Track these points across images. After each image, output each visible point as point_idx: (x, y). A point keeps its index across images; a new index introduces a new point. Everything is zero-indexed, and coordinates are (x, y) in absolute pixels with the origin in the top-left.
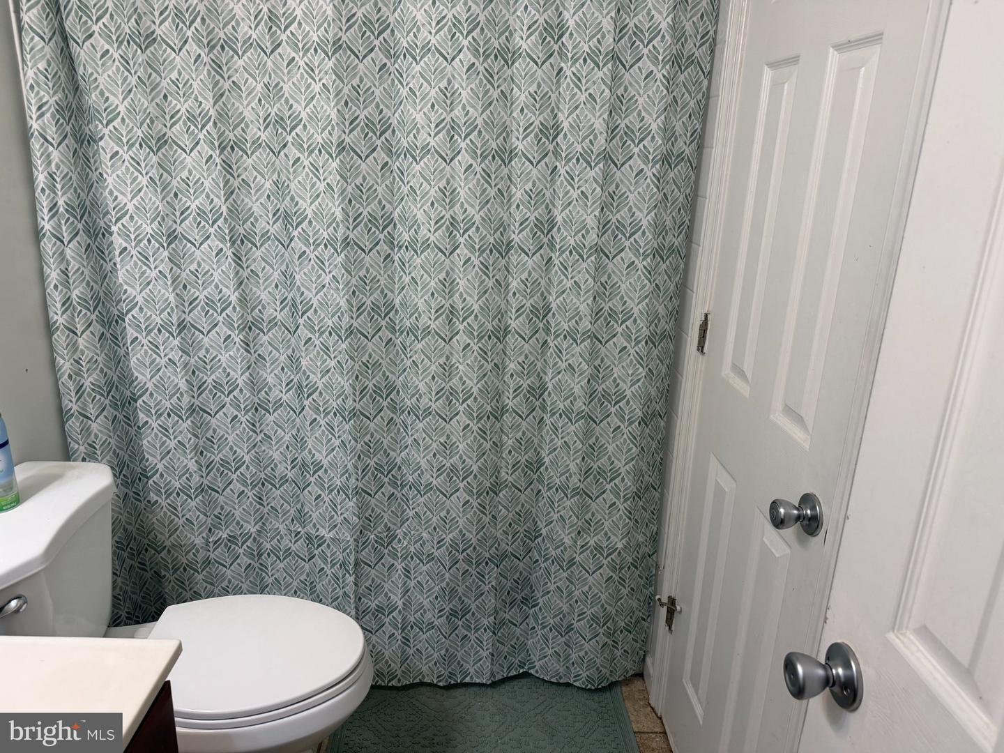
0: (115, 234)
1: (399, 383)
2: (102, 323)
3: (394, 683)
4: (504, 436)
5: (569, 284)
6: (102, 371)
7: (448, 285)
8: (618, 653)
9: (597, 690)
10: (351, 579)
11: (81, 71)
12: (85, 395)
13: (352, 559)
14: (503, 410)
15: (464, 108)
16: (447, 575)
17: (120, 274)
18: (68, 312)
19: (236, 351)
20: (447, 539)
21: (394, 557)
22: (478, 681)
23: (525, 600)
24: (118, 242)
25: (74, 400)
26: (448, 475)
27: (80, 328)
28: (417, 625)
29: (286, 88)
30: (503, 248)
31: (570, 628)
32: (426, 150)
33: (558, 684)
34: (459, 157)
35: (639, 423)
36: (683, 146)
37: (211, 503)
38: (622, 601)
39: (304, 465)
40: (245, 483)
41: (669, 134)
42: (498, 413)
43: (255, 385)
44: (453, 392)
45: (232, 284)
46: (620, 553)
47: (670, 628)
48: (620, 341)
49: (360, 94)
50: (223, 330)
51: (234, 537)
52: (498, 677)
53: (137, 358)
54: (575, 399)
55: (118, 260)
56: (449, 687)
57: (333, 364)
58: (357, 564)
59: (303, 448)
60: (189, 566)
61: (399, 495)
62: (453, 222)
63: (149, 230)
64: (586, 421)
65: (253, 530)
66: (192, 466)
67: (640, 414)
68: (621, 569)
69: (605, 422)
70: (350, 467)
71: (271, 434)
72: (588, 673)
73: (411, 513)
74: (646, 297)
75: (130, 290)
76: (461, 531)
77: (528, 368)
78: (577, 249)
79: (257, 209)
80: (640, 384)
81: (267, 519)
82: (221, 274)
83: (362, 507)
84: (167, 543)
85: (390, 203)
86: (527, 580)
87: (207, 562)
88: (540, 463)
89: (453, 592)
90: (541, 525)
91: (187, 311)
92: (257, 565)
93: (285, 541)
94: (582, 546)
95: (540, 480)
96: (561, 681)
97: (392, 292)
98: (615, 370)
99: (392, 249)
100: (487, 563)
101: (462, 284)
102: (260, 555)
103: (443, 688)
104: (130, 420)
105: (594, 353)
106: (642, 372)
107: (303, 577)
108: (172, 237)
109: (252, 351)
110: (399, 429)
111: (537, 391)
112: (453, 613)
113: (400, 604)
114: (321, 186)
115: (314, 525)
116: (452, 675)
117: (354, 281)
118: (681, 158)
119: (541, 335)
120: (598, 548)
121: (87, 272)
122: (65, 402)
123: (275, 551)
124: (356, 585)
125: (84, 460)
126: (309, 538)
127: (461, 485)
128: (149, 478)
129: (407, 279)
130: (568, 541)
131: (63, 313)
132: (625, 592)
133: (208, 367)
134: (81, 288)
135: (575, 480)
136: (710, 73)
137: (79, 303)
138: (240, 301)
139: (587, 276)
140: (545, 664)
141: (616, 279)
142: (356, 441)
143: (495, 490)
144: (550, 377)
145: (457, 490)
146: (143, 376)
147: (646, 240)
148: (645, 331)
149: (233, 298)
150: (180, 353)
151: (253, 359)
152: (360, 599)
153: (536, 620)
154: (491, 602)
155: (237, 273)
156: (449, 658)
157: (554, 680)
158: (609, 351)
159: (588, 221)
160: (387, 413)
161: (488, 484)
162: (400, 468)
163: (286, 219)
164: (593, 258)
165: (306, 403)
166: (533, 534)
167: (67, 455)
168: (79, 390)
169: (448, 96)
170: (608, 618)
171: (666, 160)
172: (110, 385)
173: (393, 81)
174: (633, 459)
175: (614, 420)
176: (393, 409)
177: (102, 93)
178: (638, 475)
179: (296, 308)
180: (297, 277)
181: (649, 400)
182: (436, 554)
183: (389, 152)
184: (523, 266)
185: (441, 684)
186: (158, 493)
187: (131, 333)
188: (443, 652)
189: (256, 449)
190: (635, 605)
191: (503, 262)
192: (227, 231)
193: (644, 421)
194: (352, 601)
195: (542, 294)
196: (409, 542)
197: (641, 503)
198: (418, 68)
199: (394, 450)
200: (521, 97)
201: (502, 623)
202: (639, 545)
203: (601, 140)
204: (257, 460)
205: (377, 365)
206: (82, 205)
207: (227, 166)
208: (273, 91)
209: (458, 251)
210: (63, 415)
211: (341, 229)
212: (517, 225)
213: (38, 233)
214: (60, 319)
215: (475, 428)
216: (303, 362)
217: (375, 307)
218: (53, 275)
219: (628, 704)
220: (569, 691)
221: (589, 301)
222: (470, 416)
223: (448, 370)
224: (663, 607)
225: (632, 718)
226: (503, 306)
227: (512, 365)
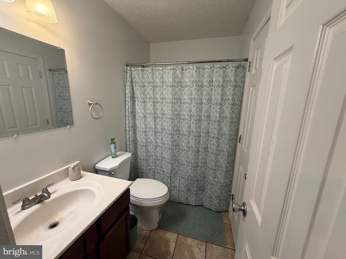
1: (180, 144)
2: (134, 130)
3: (176, 201)
4: (199, 156)
5: (213, 127)
6: (133, 138)
7: (189, 127)
8: (222, 205)
9: (217, 212)
11: (134, 91)
14: (199, 151)
15: (194, 95)
16: (187, 182)
17: (137, 122)
19: (153, 136)
20: (187, 175)
21: (178, 177)
22: (192, 204)
23: (203, 190)
24: (137, 117)
26: (188, 163)
27: (130, 131)
28: (181, 191)
29: (164, 93)
30: (200, 120)
31: (211, 197)
32: (187, 103)
34: (192, 104)
35: (227, 157)
36: (237, 102)
37: (147, 162)
38: (223, 194)
39: (163, 157)
40: (153, 159)
41: (233, 99)
43: (156, 142)
44: (189, 147)
45: (153, 125)
46: (222, 183)
47: (232, 201)
48: (223, 139)
49: (176, 94)
50: (151, 132)
51: (151, 169)
52: (196, 205)
53: (138, 136)
54: (214, 150)
55: (137, 120)
56: (186, 204)
57: (168, 140)
58: (170, 177)
59: (163, 154)
60: (143, 173)
61: (179, 165)
62: (191, 115)
63: (142, 116)
64: (216, 155)
65: (154, 168)
66: (145, 155)
68: (222, 187)
69: (220, 156)
70: (170, 159)
71: (158, 151)
72: (215, 208)
73: (181, 169)
74: (229, 131)
75: (138, 125)
76: (190, 174)
77: (204, 143)
78: (215, 121)
79: (158, 113)
80: (227, 148)
81: (156, 166)
82: (152, 123)
83: (172, 166)
84: (140, 168)
85: (180, 112)
86: (203, 186)
87: (146, 173)
88: (207, 162)
89: (188, 185)
90: (207, 175)
91: (146, 129)
92: (154, 174)
93: (159, 171)
94: (214, 181)
95: (207, 166)
96: (209, 208)
97: (180, 127)
98: (222, 145)
99: (180, 120)
100: (195, 181)
101: (192, 126)
103: (185, 204)
104: (136, 146)
105: (218, 142)
106: (228, 146)
107: (161, 178)
108: (145, 117)
109: (156, 136)
110: (179, 153)
111: (206, 148)
112: (188, 190)
113: (178, 186)
114: (169, 109)
115: (164, 169)
116: (187, 202)
117: (173, 125)
118: (236, 104)
119: (207, 137)
120: (218, 182)
121: (132, 122)
122: (127, 142)
123: (157, 172)
124: (170, 181)
125: (129, 152)
126: (163, 171)
128: (138, 157)
129: (182, 125)
130: (211, 179)
132: (223, 192)
133: (149, 139)
134: (131, 124)
135: (213, 167)
136: (243, 88)
137: (130, 127)
138: (154, 128)
139: (217, 126)
140: (207, 204)
141: (223, 127)
142: (171, 154)
143: (197, 166)
144: (209, 145)
145: (189, 166)
146: (139, 139)
147: (229, 120)
148: (229, 138)
150: (145, 136)
151: (156, 138)
152: (171, 184)
153: (205, 194)
154: (195, 189)
155: (154, 123)
156: (187, 198)
157: (208, 208)
158: (221, 141)
159: (217, 116)
160: (177, 150)
161: (195, 165)
162: (179, 160)
163: (163, 114)
164: (218, 123)
165: (164, 146)
166: (205, 177)
167: (126, 151)
168: (129, 141)
169: (191, 94)
170: (219, 197)
171: (233, 105)
172: (134, 140)
173: (182, 91)
174: (225, 164)
175: (222, 156)
176: (179, 149)
177: (137, 94)
178: (227, 167)
179: (163, 129)
180: (164, 124)
181: (229, 152)
182: (185, 177)
183: (181, 103)
184: (204, 124)
185: (185, 203)
186: (139, 159)
187: (138, 132)
188: (186, 197)
189: (155, 154)
190: (226, 195)
191: (200, 123)
192: (153, 116)
193: (228, 156)
194: (169, 184)
195: (208, 129)
196: (180, 175)
197: (227, 173)
198: (186, 89)
199: (178, 157)
200: (205, 93)
202: (227, 182)
203: (220, 101)
204: (155, 156)
205: (176, 140)
206: (133, 111)
207: (154, 105)
208: (162, 93)
209: (192, 120)
210: (126, 145)
211: (171, 116)
212: (203, 116)
213: (126, 116)
214: (127, 129)
215: (193, 154)
216: (164, 139)
217: (176, 130)
218: (127, 122)
219: (223, 216)
220: (211, 211)
221: (217, 131)
222: (192, 152)
223: (189, 142)
224: (231, 197)
225: (224, 220)
226: (200, 131)
227: (201, 143)
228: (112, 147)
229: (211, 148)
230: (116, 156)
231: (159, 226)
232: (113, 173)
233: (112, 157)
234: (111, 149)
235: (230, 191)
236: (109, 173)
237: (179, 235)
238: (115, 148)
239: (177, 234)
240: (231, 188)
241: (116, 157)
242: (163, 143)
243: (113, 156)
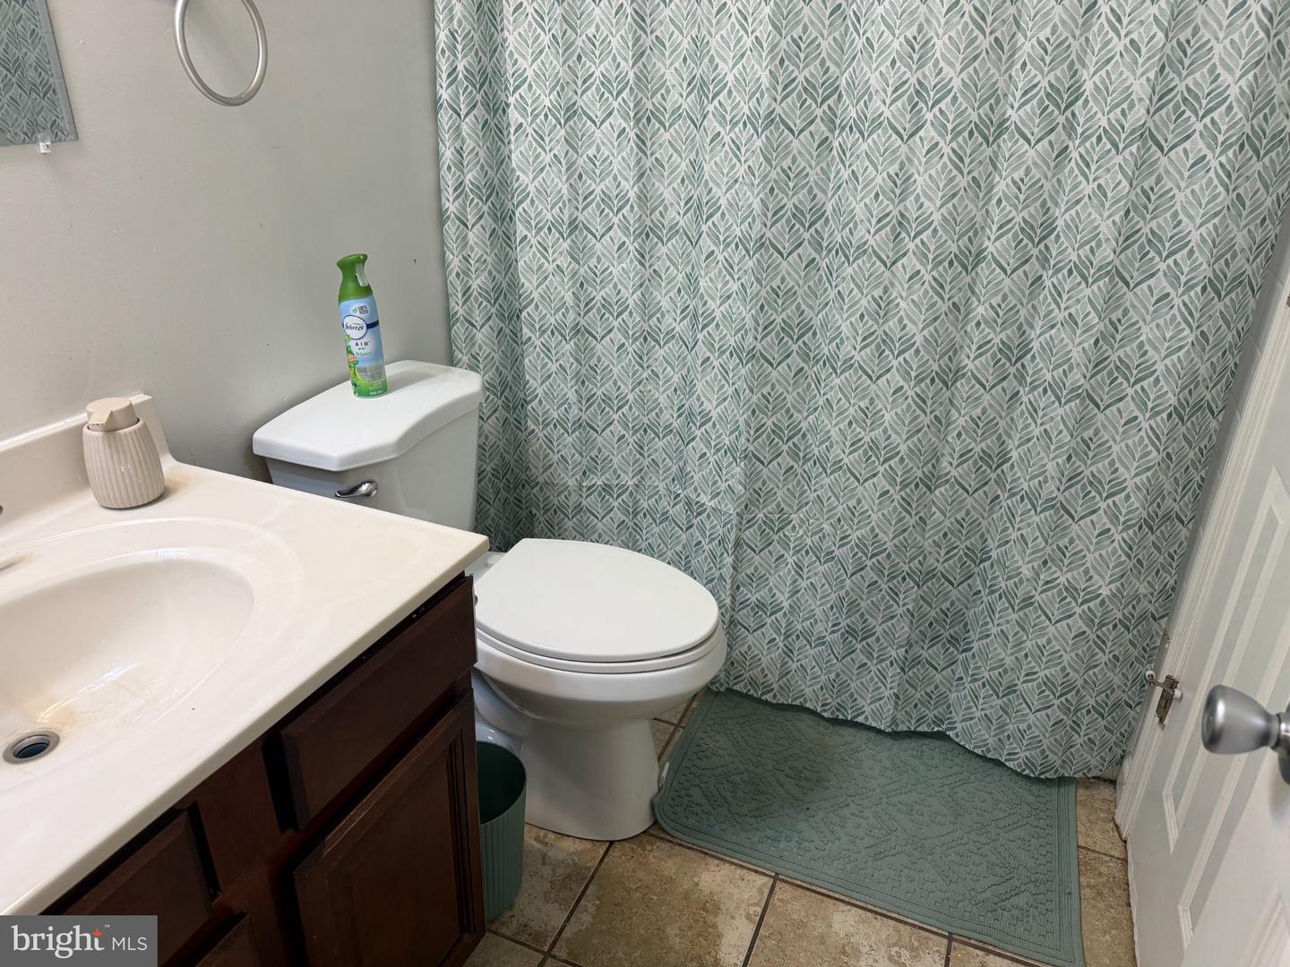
0: (512, 107)
1: (816, 322)
2: (495, 218)
3: (768, 697)
4: (953, 411)
5: (1089, 189)
6: (490, 273)
7: (901, 184)
8: (1079, 740)
9: (1037, 780)
10: (729, 560)
12: (472, 298)
13: (732, 537)
14: (958, 373)
16: (848, 581)
17: (513, 157)
18: (460, 200)
19: (629, 263)
20: (854, 537)
21: (786, 546)
22: (874, 725)
23: (954, 640)
24: (514, 116)
25: (460, 303)
26: (865, 452)
27: (471, 219)
28: (806, 635)
30: (992, 130)
31: (1011, 689)
33: (983, 758)
35: (1170, 415)
37: (587, 443)
38: (1096, 670)
39: (691, 414)
40: (626, 427)
42: (949, 377)
43: (647, 308)
44: (887, 340)
45: (632, 175)
46: (1103, 602)
47: (1161, 720)
48: (1161, 284)
50: (617, 234)
51: (609, 487)
52: (902, 728)
53: (525, 258)
54: (1071, 369)
55: (513, 138)
56: (835, 722)
57: (735, 288)
58: (737, 544)
59: (691, 393)
60: (560, 509)
61: (799, 471)
62: (920, 90)
63: (547, 102)
64: (1082, 402)
65: (630, 483)
66: (572, 396)
67: (1173, 401)
68: (1101, 625)
69: (1114, 408)
70: (741, 423)
71: (659, 371)
72: (1027, 753)
73: (812, 496)
74: (1217, 215)
75: (522, 177)
76: (872, 530)
77: (1005, 316)
78: (1110, 135)
79: (670, 76)
80: (1181, 354)
81: (646, 473)
82: (621, 159)
83: (751, 476)
84: (540, 479)
85: (837, 64)
86: (959, 616)
87: (579, 509)
88: (1004, 458)
89: (853, 605)
90: (991, 544)
91: (580, 207)
92: (631, 524)
93: (664, 503)
94: (1047, 583)
95: (1000, 482)
96: (989, 756)
97: (824, 192)
98: (1145, 329)
99: (832, 131)
100: (904, 579)
101: (921, 181)
102: (635, 514)
103: (828, 720)
104: (515, 334)
105: (1112, 300)
106: (1189, 336)
107: (679, 548)
108: (571, 111)
109: (647, 265)
110: (809, 385)
111: (1016, 352)
112: (851, 632)
113: (786, 604)
114: (748, 42)
115: (696, 489)
116: (840, 707)
117: (773, 175)
119: (1033, 267)
120: (1071, 589)
121: (481, 153)
122: (453, 304)
123: (650, 512)
124: (734, 568)
125: (467, 369)
126: (689, 503)
127: (881, 469)
128: (528, 403)
129: (845, 174)
131: (454, 200)
132: (1103, 658)
133: (598, 280)
134: (474, 172)
135: (1051, 487)
137: (471, 190)
138: (639, 198)
139: (1120, 177)
140: (971, 728)
141: (1170, 185)
142: (752, 391)
143: (930, 482)
144: (1038, 332)
145: (875, 475)
146: (529, 283)
147: (1232, 120)
148: (1205, 270)
149: (632, 195)
150: (569, 259)
151: (647, 275)
152: (738, 588)
153: (966, 669)
154: (903, 629)
155: (639, 161)
156: (838, 685)
157: (978, 751)
158: (1138, 299)
159: (1136, 87)
160: (796, 361)
161: (919, 473)
162: (804, 436)
163: (700, 87)
164: (1134, 149)
165: (700, 336)
166: (978, 555)
167: (452, 362)
168: (467, 292)
170: (1069, 687)
172: (498, 291)
174: (1148, 469)
175: (1129, 408)
176: (805, 357)
178: (1155, 494)
179: (701, 209)
180: (706, 168)
181: (1192, 383)
182: (837, 552)
184: (1019, 159)
185: (825, 715)
186: (536, 421)
187: (521, 229)
188: (833, 676)
189: (641, 387)
190: (1117, 681)
191: (989, 152)
192: (632, 105)
193: (1177, 413)
194: (728, 587)
195: (1044, 204)
196: (805, 532)
197: (1152, 538)
199: (799, 412)
201: (916, 661)
202: (1137, 598)
204: (641, 401)
205: (790, 293)
206: (483, 71)
207: (640, 17)
209: (921, 133)
210: (449, 319)
211: (766, 100)
212: (1018, 94)
213: (436, 104)
214: (451, 207)
215: (910, 393)
216: (702, 283)
217: (798, 213)
218: (448, 154)
219: (1081, 811)
220: (997, 771)
221: (1117, 218)
222: (906, 375)
223: (884, 308)
224: (1159, 691)
225: (1081, 828)
226: (978, 219)
227: (981, 310)
228: (349, 321)
229: (1048, 349)
230: (377, 383)
231: (656, 822)
232: (364, 488)
233: (355, 385)
234: (348, 331)
235: (1154, 652)
236: (345, 488)
237: (779, 885)
238: (370, 326)
239: (766, 879)
240: (1166, 637)
241: (384, 389)
242: (695, 316)
243: (361, 380)
